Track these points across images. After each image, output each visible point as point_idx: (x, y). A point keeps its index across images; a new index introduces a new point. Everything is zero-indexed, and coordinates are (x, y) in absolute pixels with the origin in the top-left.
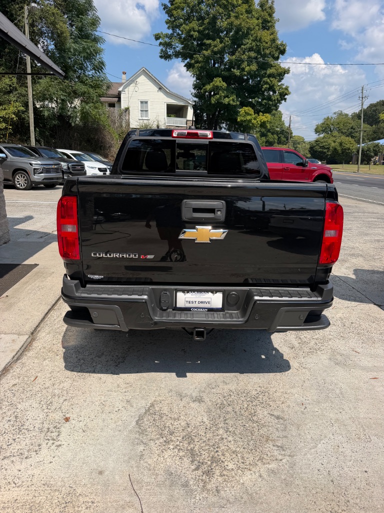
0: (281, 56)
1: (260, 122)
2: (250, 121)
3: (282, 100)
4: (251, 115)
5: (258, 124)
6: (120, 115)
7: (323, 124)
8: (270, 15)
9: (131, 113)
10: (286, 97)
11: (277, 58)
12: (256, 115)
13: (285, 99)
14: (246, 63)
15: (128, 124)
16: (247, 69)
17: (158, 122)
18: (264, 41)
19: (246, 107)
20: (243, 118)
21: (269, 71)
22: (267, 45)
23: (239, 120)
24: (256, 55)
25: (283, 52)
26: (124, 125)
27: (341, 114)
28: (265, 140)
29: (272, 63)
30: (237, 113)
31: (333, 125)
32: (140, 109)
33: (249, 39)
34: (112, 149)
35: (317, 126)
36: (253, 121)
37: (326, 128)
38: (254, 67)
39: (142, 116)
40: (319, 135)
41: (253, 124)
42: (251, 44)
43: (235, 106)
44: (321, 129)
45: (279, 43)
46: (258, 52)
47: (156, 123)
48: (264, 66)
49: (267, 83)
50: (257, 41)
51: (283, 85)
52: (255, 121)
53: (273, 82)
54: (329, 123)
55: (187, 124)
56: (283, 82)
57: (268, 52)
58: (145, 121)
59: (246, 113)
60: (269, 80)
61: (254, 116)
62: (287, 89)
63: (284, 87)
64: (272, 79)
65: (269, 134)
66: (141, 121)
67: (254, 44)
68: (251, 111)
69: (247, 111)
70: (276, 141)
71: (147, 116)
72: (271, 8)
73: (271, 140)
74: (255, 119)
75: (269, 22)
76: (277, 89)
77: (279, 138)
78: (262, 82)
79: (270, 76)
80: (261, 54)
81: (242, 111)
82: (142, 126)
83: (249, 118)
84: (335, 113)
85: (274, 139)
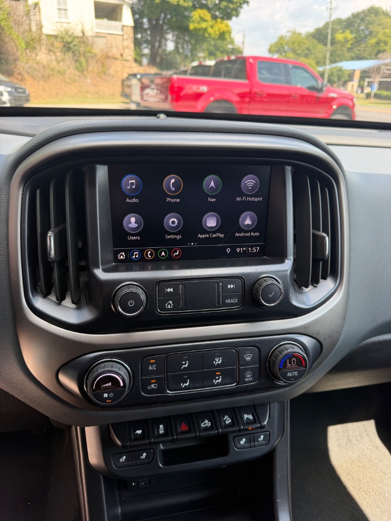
1: (219, 32)
2: (205, 30)
3: (244, 3)
4: (206, 22)
5: (217, 34)
6: (28, 14)
7: (277, 43)
9: (42, 11)
12: (214, 22)
13: (247, 3)
15: (40, 27)
17: (83, 26)
19: (202, 10)
20: (197, 26)
23: (191, 28)
26: (34, 28)
27: (294, 33)
30: (188, 18)
31: (287, 45)
32: (56, 6)
34: (18, 63)
35: (271, 45)
36: (209, 30)
37: (279, 49)
39: (60, 17)
41: (209, 34)
43: (186, 9)
44: (275, 49)
47: (79, 28)
52: (212, 31)
54: (283, 42)
55: (123, 30)
58: (65, 25)
59: (200, 18)
61: (210, 24)
66: (59, 25)
68: (208, 16)
69: (202, 15)
71: (67, 18)
74: (212, 27)
81: (197, 14)
82: (61, 31)
83: (204, 25)
84: (288, 32)
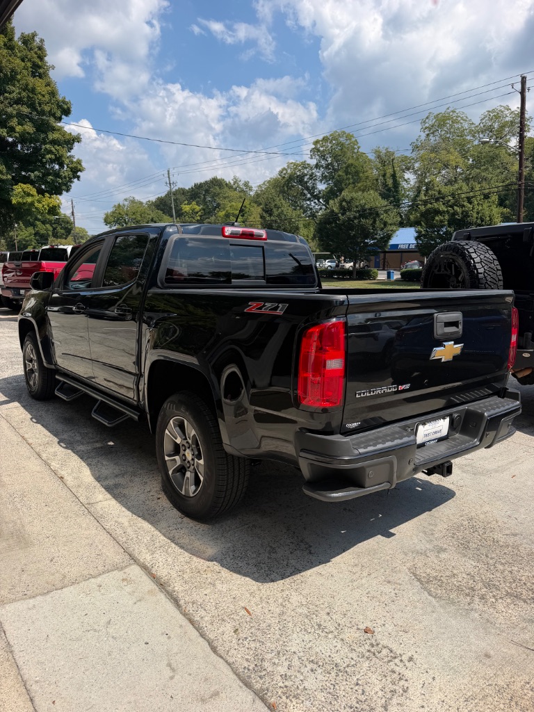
0: (63, 116)
1: (48, 206)
2: (32, 204)
3: (74, 178)
4: (32, 196)
5: (45, 209)
7: (113, 212)
8: (41, 58)
10: (79, 173)
11: (60, 119)
12: (41, 196)
13: (78, 177)
14: (15, 120)
16: (18, 128)
18: (40, 93)
19: (25, 183)
20: (20, 200)
21: (51, 136)
22: (44, 99)
23: (14, 202)
24: (29, 110)
25: (67, 112)
27: (133, 201)
28: (33, 232)
29: (54, 125)
30: (8, 192)
31: (127, 215)
33: (14, 86)
35: (107, 215)
36: (36, 204)
37: (118, 219)
38: (29, 128)
40: (110, 227)
41: (37, 208)
42: (20, 93)
43: (4, 182)
44: (113, 220)
45: (60, 99)
46: (32, 106)
48: (43, 127)
49: (50, 152)
50: (29, 91)
51: (73, 156)
52: (40, 205)
53: (60, 152)
54: (121, 211)
56: (73, 152)
57: (47, 108)
59: (24, 192)
60: (53, 149)
61: (37, 198)
62: (79, 162)
63: (75, 160)
64: (58, 148)
65: (38, 223)
67: (24, 94)
68: (33, 190)
69: (26, 190)
70: (50, 233)
72: (40, 48)
73: (42, 232)
74: (39, 202)
75: (40, 67)
76: (67, 161)
77: (54, 229)
78: (43, 150)
79: (54, 142)
80: (36, 110)
81: (19, 188)
83: (29, 200)
84: (126, 200)
85: (47, 230)
